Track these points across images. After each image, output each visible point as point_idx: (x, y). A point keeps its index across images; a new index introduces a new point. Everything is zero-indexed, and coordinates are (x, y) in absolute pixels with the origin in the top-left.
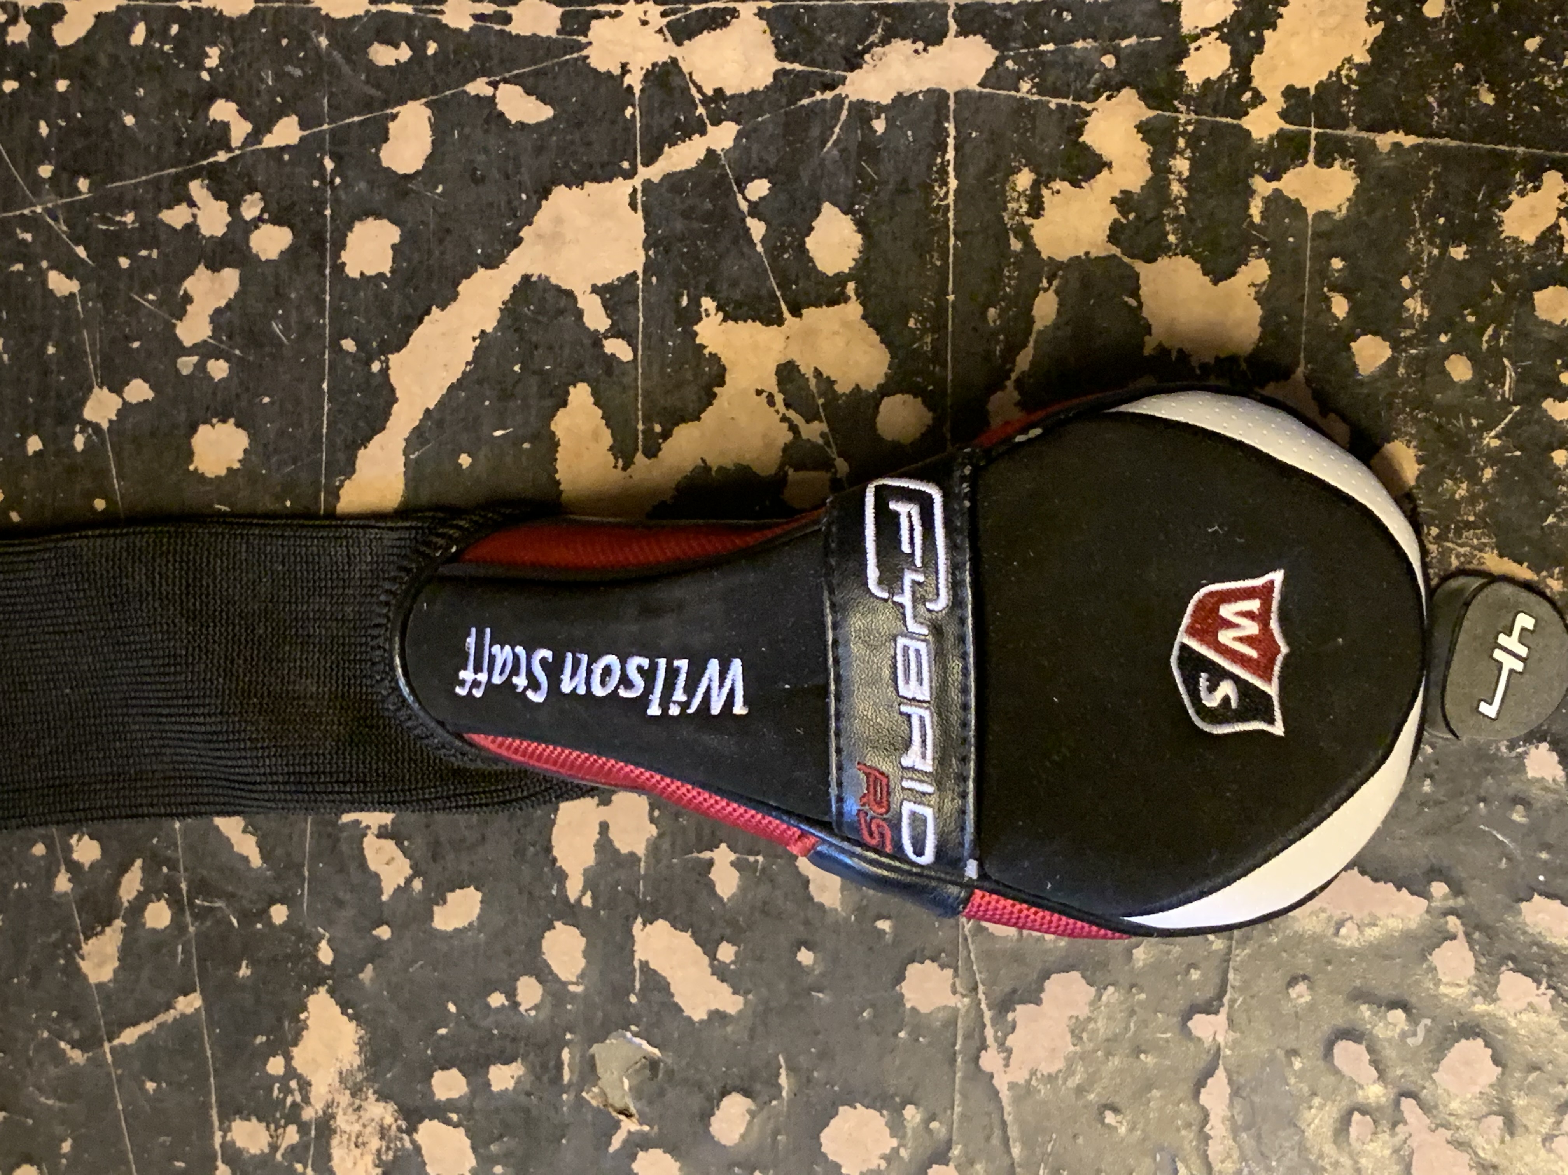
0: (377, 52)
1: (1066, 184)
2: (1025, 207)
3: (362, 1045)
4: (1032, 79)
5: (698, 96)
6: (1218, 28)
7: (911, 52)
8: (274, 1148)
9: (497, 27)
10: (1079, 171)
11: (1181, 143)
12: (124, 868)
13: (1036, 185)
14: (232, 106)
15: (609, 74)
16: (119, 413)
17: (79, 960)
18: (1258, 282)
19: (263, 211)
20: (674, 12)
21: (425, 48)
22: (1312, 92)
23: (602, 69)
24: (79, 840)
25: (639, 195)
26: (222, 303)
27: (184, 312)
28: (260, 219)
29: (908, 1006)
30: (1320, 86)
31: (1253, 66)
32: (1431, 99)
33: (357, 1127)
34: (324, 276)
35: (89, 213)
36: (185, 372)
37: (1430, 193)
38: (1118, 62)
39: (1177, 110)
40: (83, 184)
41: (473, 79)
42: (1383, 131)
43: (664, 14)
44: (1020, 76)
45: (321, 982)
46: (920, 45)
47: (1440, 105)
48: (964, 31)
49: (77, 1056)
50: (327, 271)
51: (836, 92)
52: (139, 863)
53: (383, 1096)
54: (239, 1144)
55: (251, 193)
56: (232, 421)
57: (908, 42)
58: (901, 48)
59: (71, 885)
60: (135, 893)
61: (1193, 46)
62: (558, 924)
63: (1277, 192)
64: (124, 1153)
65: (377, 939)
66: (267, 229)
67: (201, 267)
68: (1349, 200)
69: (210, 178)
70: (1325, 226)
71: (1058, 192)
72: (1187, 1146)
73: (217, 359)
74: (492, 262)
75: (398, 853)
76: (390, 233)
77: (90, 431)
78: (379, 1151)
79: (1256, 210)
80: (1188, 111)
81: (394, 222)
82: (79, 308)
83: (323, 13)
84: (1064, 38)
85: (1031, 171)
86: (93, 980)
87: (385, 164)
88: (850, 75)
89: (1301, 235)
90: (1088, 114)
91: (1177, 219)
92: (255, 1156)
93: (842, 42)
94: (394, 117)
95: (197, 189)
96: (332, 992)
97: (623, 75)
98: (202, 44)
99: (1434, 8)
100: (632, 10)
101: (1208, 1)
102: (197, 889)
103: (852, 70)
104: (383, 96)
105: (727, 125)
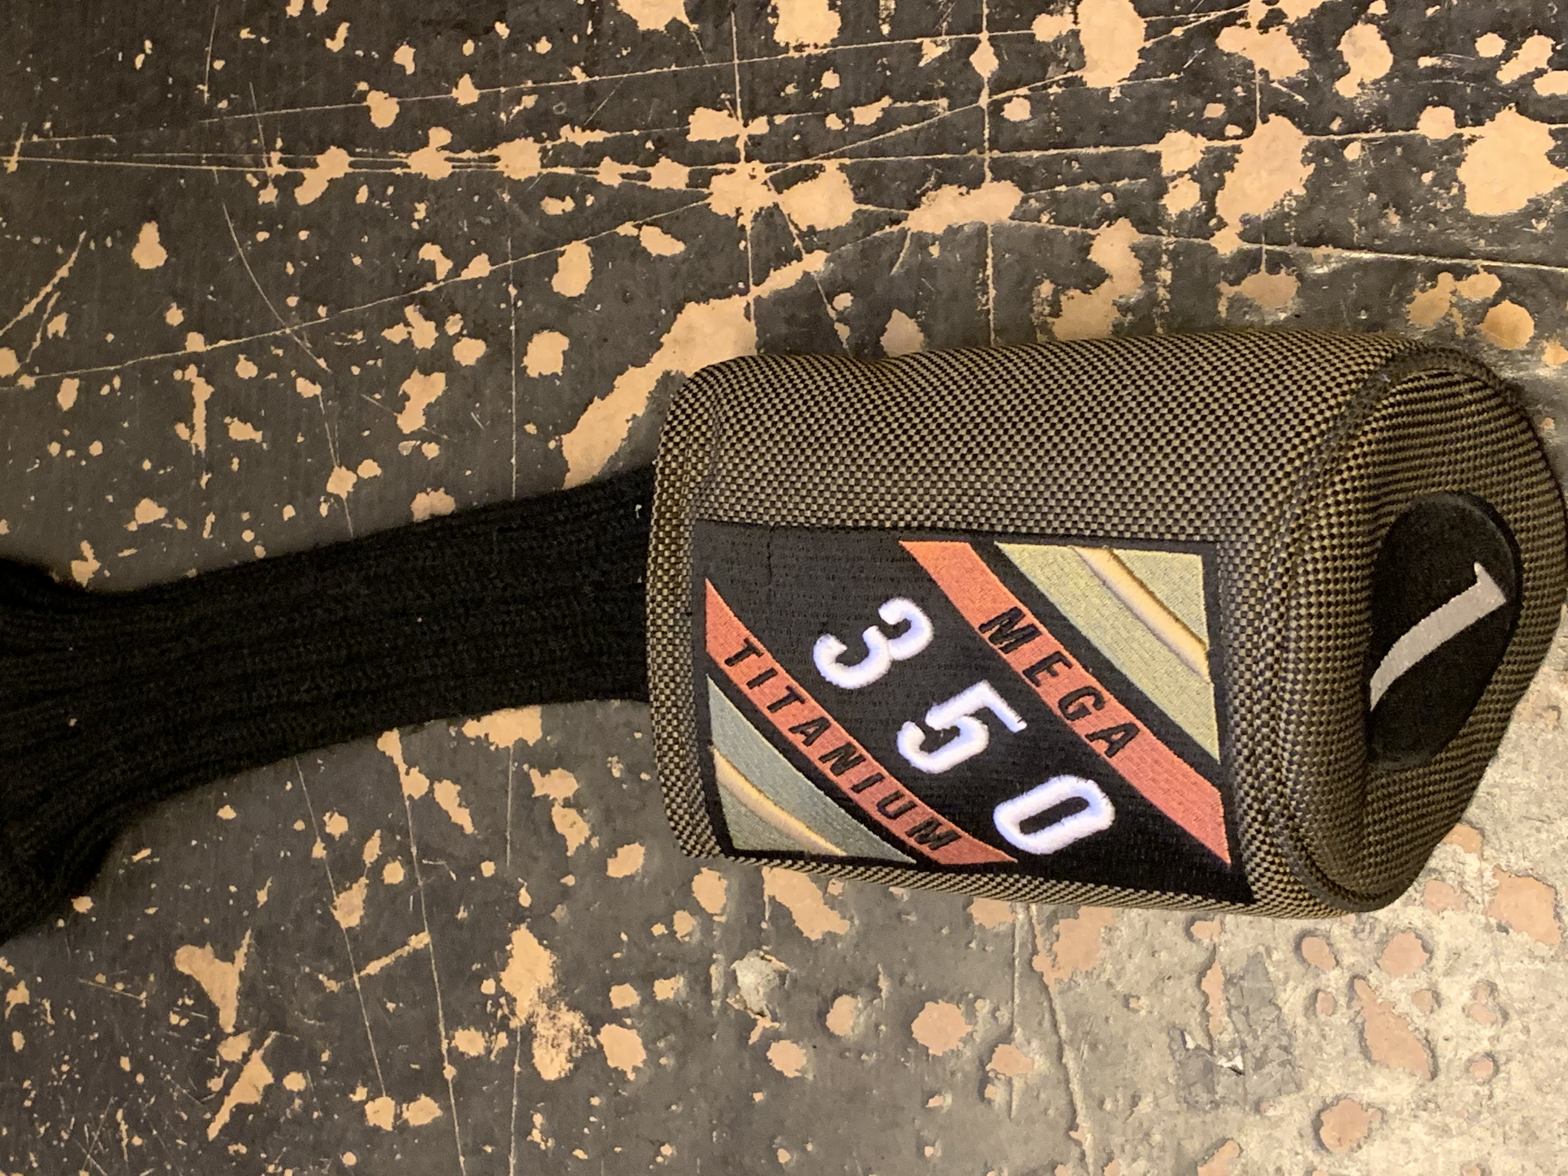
0: (547, 204)
1: (1079, 292)
2: (1048, 310)
3: (555, 968)
4: (1050, 213)
5: (795, 232)
6: (1190, 171)
7: (957, 194)
8: (489, 1051)
9: (640, 183)
10: (1088, 281)
11: (1165, 258)
12: (366, 837)
13: (1056, 293)
14: (437, 248)
15: (727, 217)
16: (354, 485)
17: (332, 910)
19: (462, 329)
20: (775, 168)
21: (585, 200)
22: (1262, 219)
23: (721, 212)
24: (331, 817)
25: (752, 308)
26: (433, 400)
27: (404, 408)
28: (460, 334)
29: (977, 923)
30: (1269, 214)
31: (1217, 199)
32: (1352, 221)
33: (553, 1032)
34: (511, 376)
35: (327, 333)
36: (405, 453)
37: (1353, 292)
38: (1115, 198)
39: (1161, 234)
40: (322, 311)
41: (623, 223)
42: (1318, 246)
43: (767, 170)
44: (1041, 211)
45: (522, 920)
46: (964, 189)
47: (1360, 226)
48: (996, 178)
49: (332, 986)
50: (513, 373)
51: (901, 226)
52: (378, 833)
53: (573, 1007)
54: (461, 1049)
55: (454, 313)
56: (442, 490)
57: (955, 187)
58: (949, 191)
59: (325, 852)
60: (375, 857)
61: (1171, 185)
62: (704, 870)
63: (1238, 294)
64: (372, 1060)
65: (565, 886)
66: (465, 340)
67: (416, 372)
68: (1293, 298)
69: (421, 304)
71: (1072, 298)
72: (1193, 1023)
73: (430, 442)
74: (641, 362)
75: (579, 819)
76: (561, 342)
77: (332, 500)
78: (570, 1050)
79: (1222, 307)
80: (1169, 234)
81: (564, 334)
82: (322, 406)
83: (505, 175)
84: (1074, 181)
85: (1052, 282)
86: (344, 925)
87: (556, 290)
88: (911, 213)
90: (1093, 238)
91: (1162, 315)
92: (473, 1058)
93: (904, 188)
94: (562, 254)
95: (410, 312)
96: (530, 928)
97: (737, 217)
98: (412, 202)
99: (1353, 152)
100: (743, 168)
101: (1181, 151)
102: (424, 852)
103: (912, 209)
104: (553, 237)
105: (818, 253)
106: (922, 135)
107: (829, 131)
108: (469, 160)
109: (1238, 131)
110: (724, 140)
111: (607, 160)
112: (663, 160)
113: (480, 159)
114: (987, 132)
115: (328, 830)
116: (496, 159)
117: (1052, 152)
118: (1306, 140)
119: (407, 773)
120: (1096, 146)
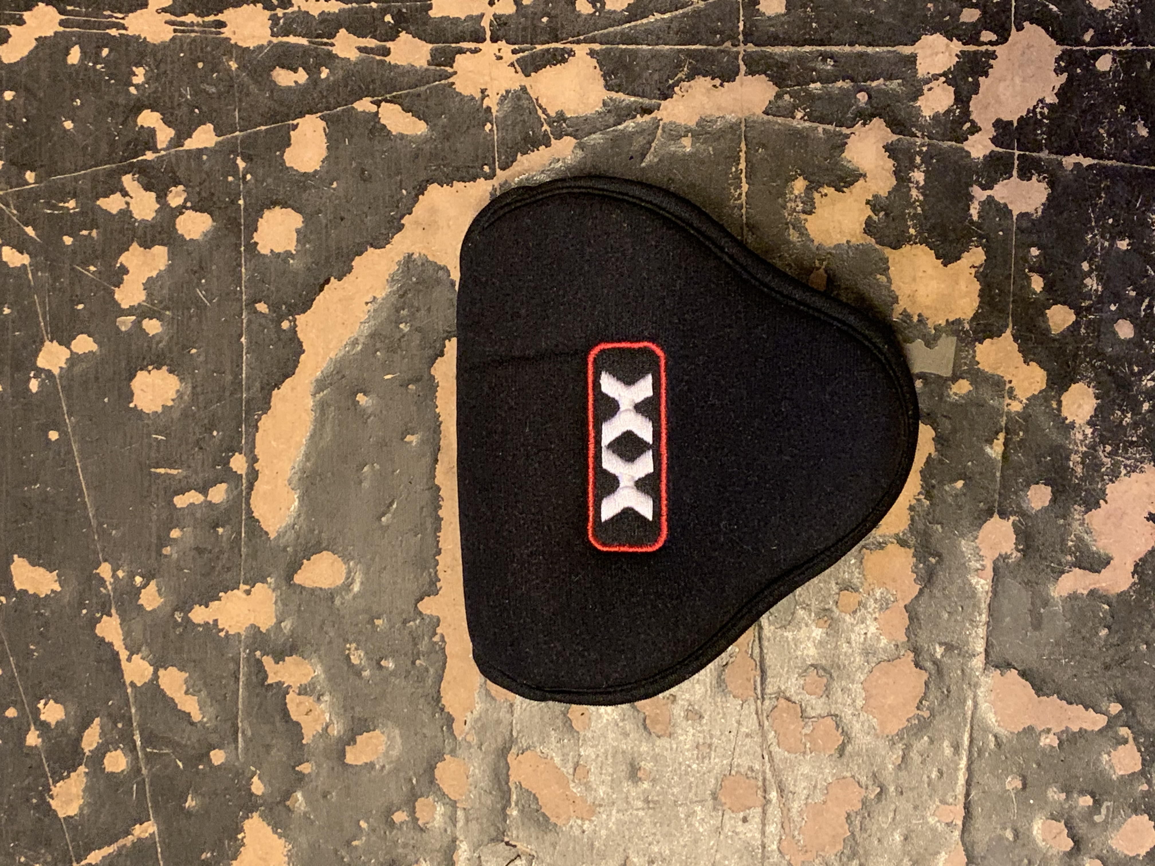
0: (279, 75)
1: (832, 189)
2: (801, 206)
3: (290, 856)
4: (804, 109)
5: (543, 117)
6: (944, 74)
7: (710, 86)
9: (378, 58)
10: (841, 179)
11: (918, 160)
12: (86, 724)
13: (809, 190)
14: (157, 115)
15: (472, 98)
16: (68, 361)
17: (49, 799)
18: (976, 265)
19: (186, 201)
20: (522, 50)
21: (319, 73)
22: (1015, 124)
23: (465, 93)
24: (45, 704)
25: (498, 192)
26: (154, 274)
27: (122, 281)
28: (183, 206)
29: (725, 808)
30: (1021, 119)
31: (971, 104)
32: (1102, 131)
34: (240, 252)
35: (36, 201)
36: (124, 329)
37: (1102, 201)
38: (870, 97)
39: (914, 135)
40: (30, 176)
41: (359, 98)
42: (1069, 154)
43: (514, 52)
44: (795, 107)
45: (254, 809)
46: (718, 82)
47: (1110, 135)
48: (751, 72)
50: (242, 249)
51: (653, 115)
55: (176, 184)
56: (165, 368)
57: (709, 78)
58: (702, 83)
59: (40, 740)
60: (95, 745)
61: (926, 88)
63: (990, 199)
65: (300, 772)
66: (189, 214)
67: (135, 245)
68: (1043, 204)
69: (139, 173)
70: (1025, 224)
71: (826, 195)
73: (151, 319)
74: (380, 243)
75: (316, 706)
76: (295, 220)
77: (43, 376)
79: (974, 212)
80: (923, 136)
81: (298, 210)
82: (30, 276)
83: (232, 42)
84: (829, 79)
85: (805, 179)
86: (61, 815)
87: (288, 165)
88: (662, 102)
89: (1007, 231)
90: (847, 136)
91: (915, 216)
93: (656, 77)
94: (295, 127)
95: (128, 181)
96: (264, 817)
97: (483, 99)
98: (129, 65)
99: (1104, 64)
100: (488, 47)
101: (937, 54)
102: (149, 740)
103: (665, 99)
104: (284, 110)
105: (567, 139)
106: (675, 25)
107: (579, 15)
108: (192, 24)
109: (994, 37)
110: (470, 18)
111: (343, 31)
112: (403, 35)
113: (205, 25)
114: (741, 25)
115: (43, 717)
116: (222, 24)
117: (807, 49)
118: (1058, 50)
119: (129, 660)
120: (851, 44)
